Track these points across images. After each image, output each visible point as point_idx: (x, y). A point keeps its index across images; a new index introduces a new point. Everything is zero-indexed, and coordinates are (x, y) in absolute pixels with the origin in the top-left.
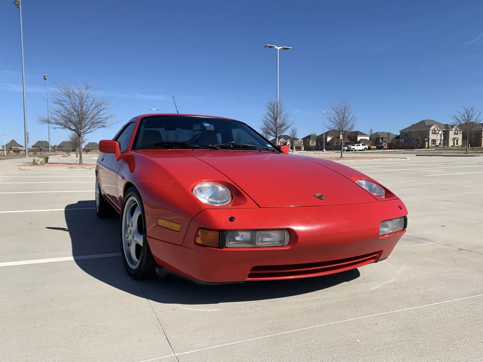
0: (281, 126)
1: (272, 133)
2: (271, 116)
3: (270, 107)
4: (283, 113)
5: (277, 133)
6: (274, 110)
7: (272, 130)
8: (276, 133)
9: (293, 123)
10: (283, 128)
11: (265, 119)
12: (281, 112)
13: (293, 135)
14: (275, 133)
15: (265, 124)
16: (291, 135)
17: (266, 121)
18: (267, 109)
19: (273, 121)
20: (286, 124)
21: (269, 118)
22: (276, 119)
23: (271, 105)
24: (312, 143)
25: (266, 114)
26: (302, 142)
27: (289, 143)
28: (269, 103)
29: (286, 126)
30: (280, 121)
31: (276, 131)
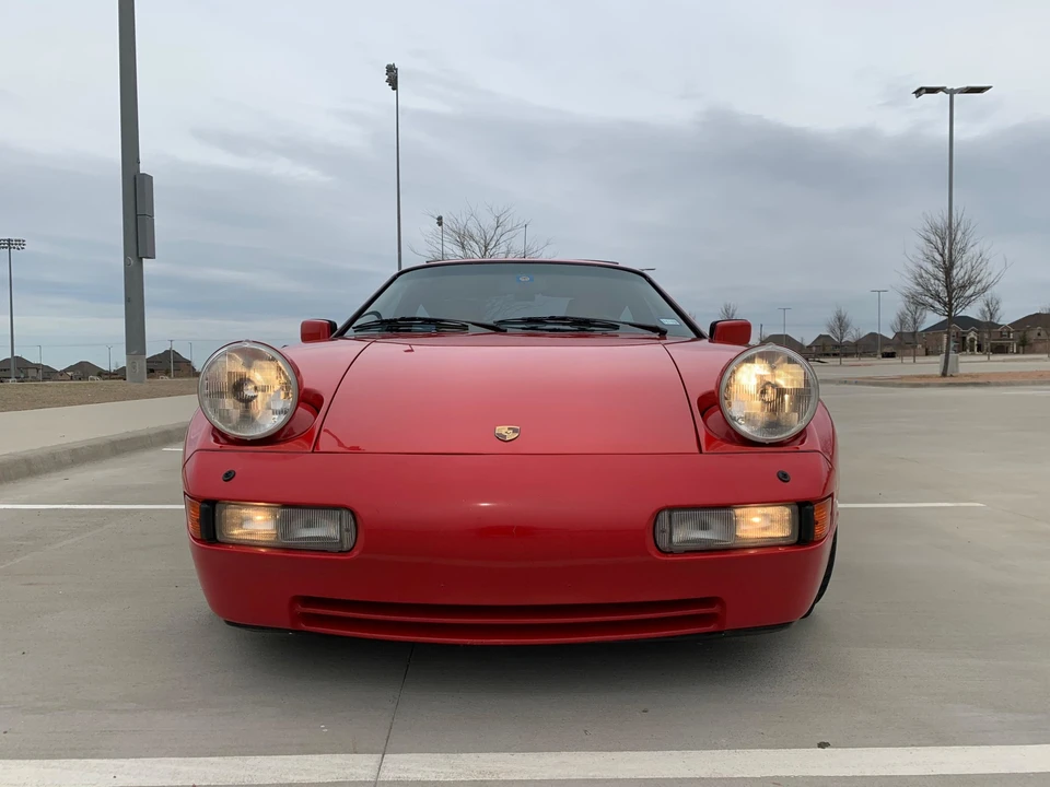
0: (963, 287)
1: (937, 305)
2: (933, 262)
3: (932, 237)
4: (972, 252)
5: (952, 305)
6: (943, 245)
7: (937, 297)
8: (949, 305)
9: (999, 276)
10: (969, 292)
11: (918, 269)
12: (963, 250)
13: (988, 315)
14: (945, 304)
15: (918, 284)
16: (983, 312)
17: (921, 277)
18: (922, 242)
19: (941, 275)
20: (979, 281)
21: (930, 267)
22: (948, 269)
23: (935, 233)
24: (1039, 334)
25: (922, 257)
26: (1009, 333)
27: (972, 335)
28: (927, 227)
29: (979, 286)
30: (962, 273)
31: (950, 300)
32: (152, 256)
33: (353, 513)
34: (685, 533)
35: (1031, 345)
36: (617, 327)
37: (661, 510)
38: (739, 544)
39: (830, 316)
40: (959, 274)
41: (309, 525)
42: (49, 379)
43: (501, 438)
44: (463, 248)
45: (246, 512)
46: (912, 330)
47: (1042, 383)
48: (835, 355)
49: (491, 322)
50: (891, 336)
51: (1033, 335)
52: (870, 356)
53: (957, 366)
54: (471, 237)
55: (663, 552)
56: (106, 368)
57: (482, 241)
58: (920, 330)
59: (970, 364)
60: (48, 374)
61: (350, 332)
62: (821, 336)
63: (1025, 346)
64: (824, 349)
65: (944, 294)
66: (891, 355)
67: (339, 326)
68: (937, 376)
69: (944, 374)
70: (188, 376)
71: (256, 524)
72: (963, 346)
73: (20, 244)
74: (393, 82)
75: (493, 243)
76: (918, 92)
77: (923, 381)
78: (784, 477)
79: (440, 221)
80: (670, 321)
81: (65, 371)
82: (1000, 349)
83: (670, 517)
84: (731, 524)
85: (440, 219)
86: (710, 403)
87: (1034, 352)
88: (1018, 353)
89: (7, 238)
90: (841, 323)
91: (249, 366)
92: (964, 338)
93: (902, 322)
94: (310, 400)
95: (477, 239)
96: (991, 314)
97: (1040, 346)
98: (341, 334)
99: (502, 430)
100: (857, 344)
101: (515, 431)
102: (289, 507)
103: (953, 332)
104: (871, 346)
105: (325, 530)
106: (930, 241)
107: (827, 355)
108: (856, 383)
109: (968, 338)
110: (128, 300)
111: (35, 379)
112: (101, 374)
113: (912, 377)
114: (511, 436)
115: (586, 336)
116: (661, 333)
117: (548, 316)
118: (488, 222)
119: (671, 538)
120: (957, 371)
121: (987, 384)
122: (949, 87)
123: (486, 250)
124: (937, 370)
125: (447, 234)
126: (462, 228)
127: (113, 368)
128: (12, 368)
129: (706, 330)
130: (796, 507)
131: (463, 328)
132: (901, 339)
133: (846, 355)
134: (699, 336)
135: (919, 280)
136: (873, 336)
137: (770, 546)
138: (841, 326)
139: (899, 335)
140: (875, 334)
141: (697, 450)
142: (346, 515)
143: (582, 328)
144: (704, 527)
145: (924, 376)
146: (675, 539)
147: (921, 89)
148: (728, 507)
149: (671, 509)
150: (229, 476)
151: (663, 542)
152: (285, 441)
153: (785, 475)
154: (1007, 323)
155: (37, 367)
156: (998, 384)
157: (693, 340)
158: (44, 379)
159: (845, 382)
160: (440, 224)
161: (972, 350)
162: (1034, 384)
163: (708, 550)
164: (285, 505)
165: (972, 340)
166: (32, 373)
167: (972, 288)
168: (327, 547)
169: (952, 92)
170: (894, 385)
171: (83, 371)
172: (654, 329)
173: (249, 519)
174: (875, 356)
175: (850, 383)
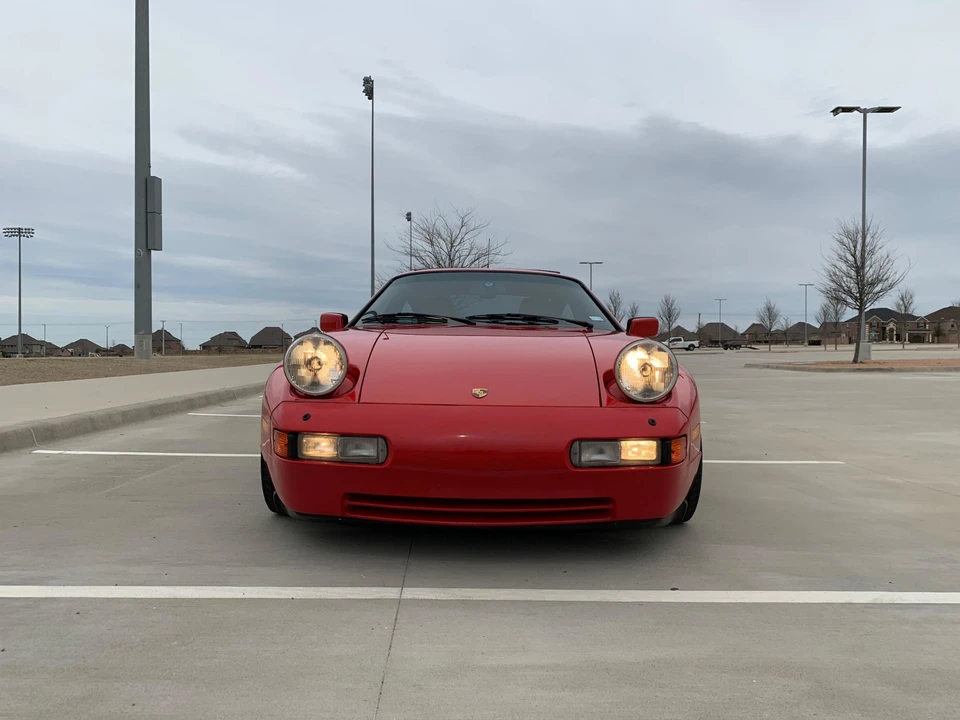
0: (873, 284)
1: (849, 300)
2: (846, 262)
3: (845, 240)
4: (880, 254)
6: (855, 247)
7: (849, 292)
8: (861, 302)
9: (903, 276)
10: (877, 289)
11: (832, 268)
12: (872, 252)
13: (903, 308)
14: (856, 299)
15: (833, 281)
16: (898, 305)
17: (835, 274)
18: (837, 245)
19: (853, 273)
20: (887, 279)
21: (844, 267)
22: (859, 269)
23: (847, 237)
24: (953, 326)
25: (836, 257)
26: (925, 324)
27: (891, 325)
28: (841, 231)
29: (886, 284)
30: (871, 272)
31: (861, 296)
32: (160, 248)
33: (385, 438)
34: (590, 456)
35: (945, 335)
36: (557, 322)
37: (574, 441)
38: (623, 463)
39: (761, 306)
40: (870, 273)
41: (357, 447)
42: (52, 355)
43: (476, 397)
44: (432, 244)
45: (317, 439)
46: (834, 321)
47: (938, 370)
48: (766, 342)
49: (463, 317)
50: (818, 326)
51: (946, 326)
52: (798, 344)
53: (869, 354)
54: (439, 235)
55: (576, 467)
56: (103, 345)
57: (449, 239)
58: (843, 320)
59: (882, 352)
60: (51, 350)
61: (359, 323)
62: (754, 325)
63: (939, 336)
64: (756, 337)
65: (855, 290)
66: (817, 343)
67: (350, 320)
68: (849, 363)
69: (855, 361)
70: (177, 353)
71: (322, 447)
72: (882, 336)
73: (29, 232)
74: (369, 92)
75: (458, 241)
76: (836, 111)
77: (834, 367)
78: (652, 423)
79: (409, 217)
80: (597, 318)
81: (67, 347)
82: (917, 339)
83: (580, 445)
84: (618, 451)
85: (409, 215)
86: (611, 377)
87: (947, 342)
88: (933, 342)
89: (17, 227)
90: (771, 313)
91: (316, 348)
92: (884, 329)
93: (825, 313)
94: (352, 373)
95: (445, 236)
96: (906, 307)
97: (953, 337)
98: (353, 325)
99: (477, 391)
100: (785, 333)
101: (484, 392)
102: (344, 435)
103: (874, 323)
104: (800, 334)
105: (368, 451)
106: (843, 243)
107: (760, 342)
108: (777, 368)
109: (888, 328)
110: (137, 286)
111: (38, 355)
112: (98, 350)
113: (827, 363)
114: (482, 395)
115: (534, 329)
116: (588, 327)
117: (506, 313)
118: (454, 222)
119: (580, 458)
120: (870, 359)
121: (891, 370)
122: (862, 107)
123: (452, 247)
124: (851, 357)
125: (417, 231)
126: (431, 227)
127: (110, 345)
128: (19, 345)
129: (623, 325)
130: (660, 442)
131: (444, 321)
132: (825, 328)
133: (777, 342)
134: (618, 329)
135: (833, 278)
136: (802, 325)
137: (644, 465)
138: (770, 315)
139: (824, 325)
140: (804, 324)
141: (599, 405)
142: (381, 441)
143: (530, 322)
144: (601, 452)
145: (837, 363)
146: (583, 459)
147: (838, 108)
148: (617, 439)
149: (581, 440)
150: (306, 417)
151: (575, 460)
152: (337, 397)
153: (653, 421)
154: (923, 315)
155: (42, 344)
156: (901, 371)
157: (613, 333)
158: (47, 355)
159: (768, 367)
160: (409, 219)
161: (891, 339)
162: (932, 370)
163: (603, 466)
164: (343, 435)
165: (891, 330)
166: (36, 349)
167: (880, 285)
168: (368, 461)
169: (865, 112)
170: (809, 370)
171: (82, 348)
172: (584, 324)
173: (317, 444)
174: (803, 343)
175: (772, 368)
